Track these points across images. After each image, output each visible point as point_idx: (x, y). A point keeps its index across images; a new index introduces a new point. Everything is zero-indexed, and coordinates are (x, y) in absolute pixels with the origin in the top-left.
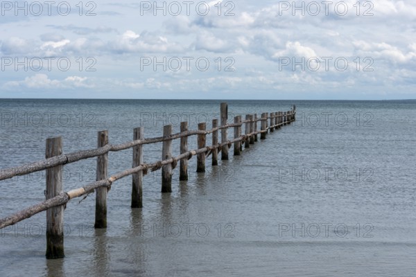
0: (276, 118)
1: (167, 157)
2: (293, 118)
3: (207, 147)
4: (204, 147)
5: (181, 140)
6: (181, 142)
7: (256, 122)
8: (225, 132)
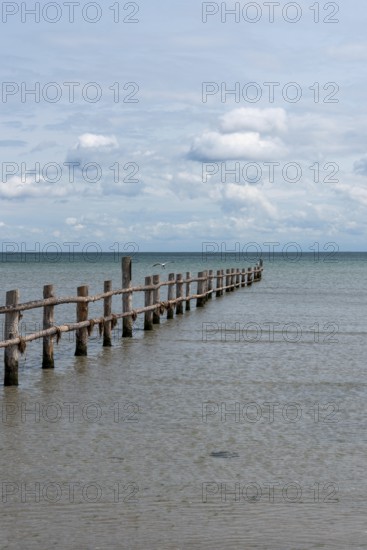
0: (227, 277)
1: (11, 337)
2: (258, 277)
3: (91, 321)
4: (85, 319)
5: (45, 311)
6: (45, 313)
7: (188, 283)
8: (127, 298)
